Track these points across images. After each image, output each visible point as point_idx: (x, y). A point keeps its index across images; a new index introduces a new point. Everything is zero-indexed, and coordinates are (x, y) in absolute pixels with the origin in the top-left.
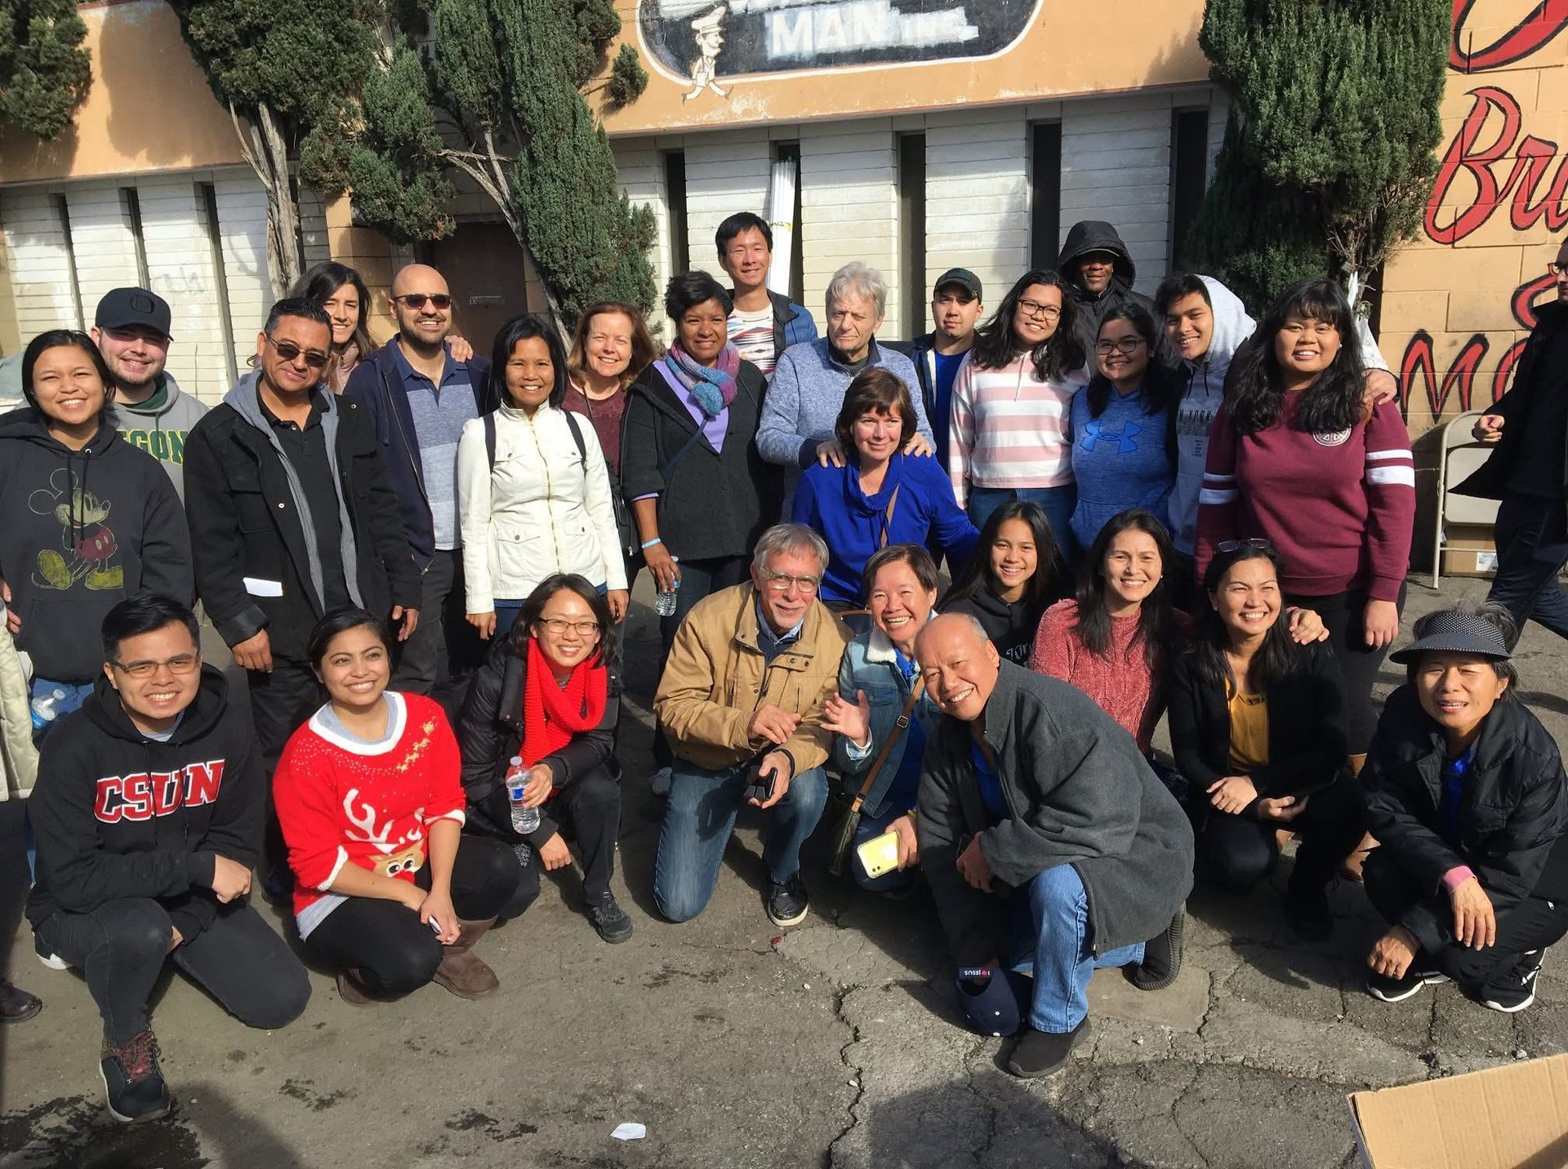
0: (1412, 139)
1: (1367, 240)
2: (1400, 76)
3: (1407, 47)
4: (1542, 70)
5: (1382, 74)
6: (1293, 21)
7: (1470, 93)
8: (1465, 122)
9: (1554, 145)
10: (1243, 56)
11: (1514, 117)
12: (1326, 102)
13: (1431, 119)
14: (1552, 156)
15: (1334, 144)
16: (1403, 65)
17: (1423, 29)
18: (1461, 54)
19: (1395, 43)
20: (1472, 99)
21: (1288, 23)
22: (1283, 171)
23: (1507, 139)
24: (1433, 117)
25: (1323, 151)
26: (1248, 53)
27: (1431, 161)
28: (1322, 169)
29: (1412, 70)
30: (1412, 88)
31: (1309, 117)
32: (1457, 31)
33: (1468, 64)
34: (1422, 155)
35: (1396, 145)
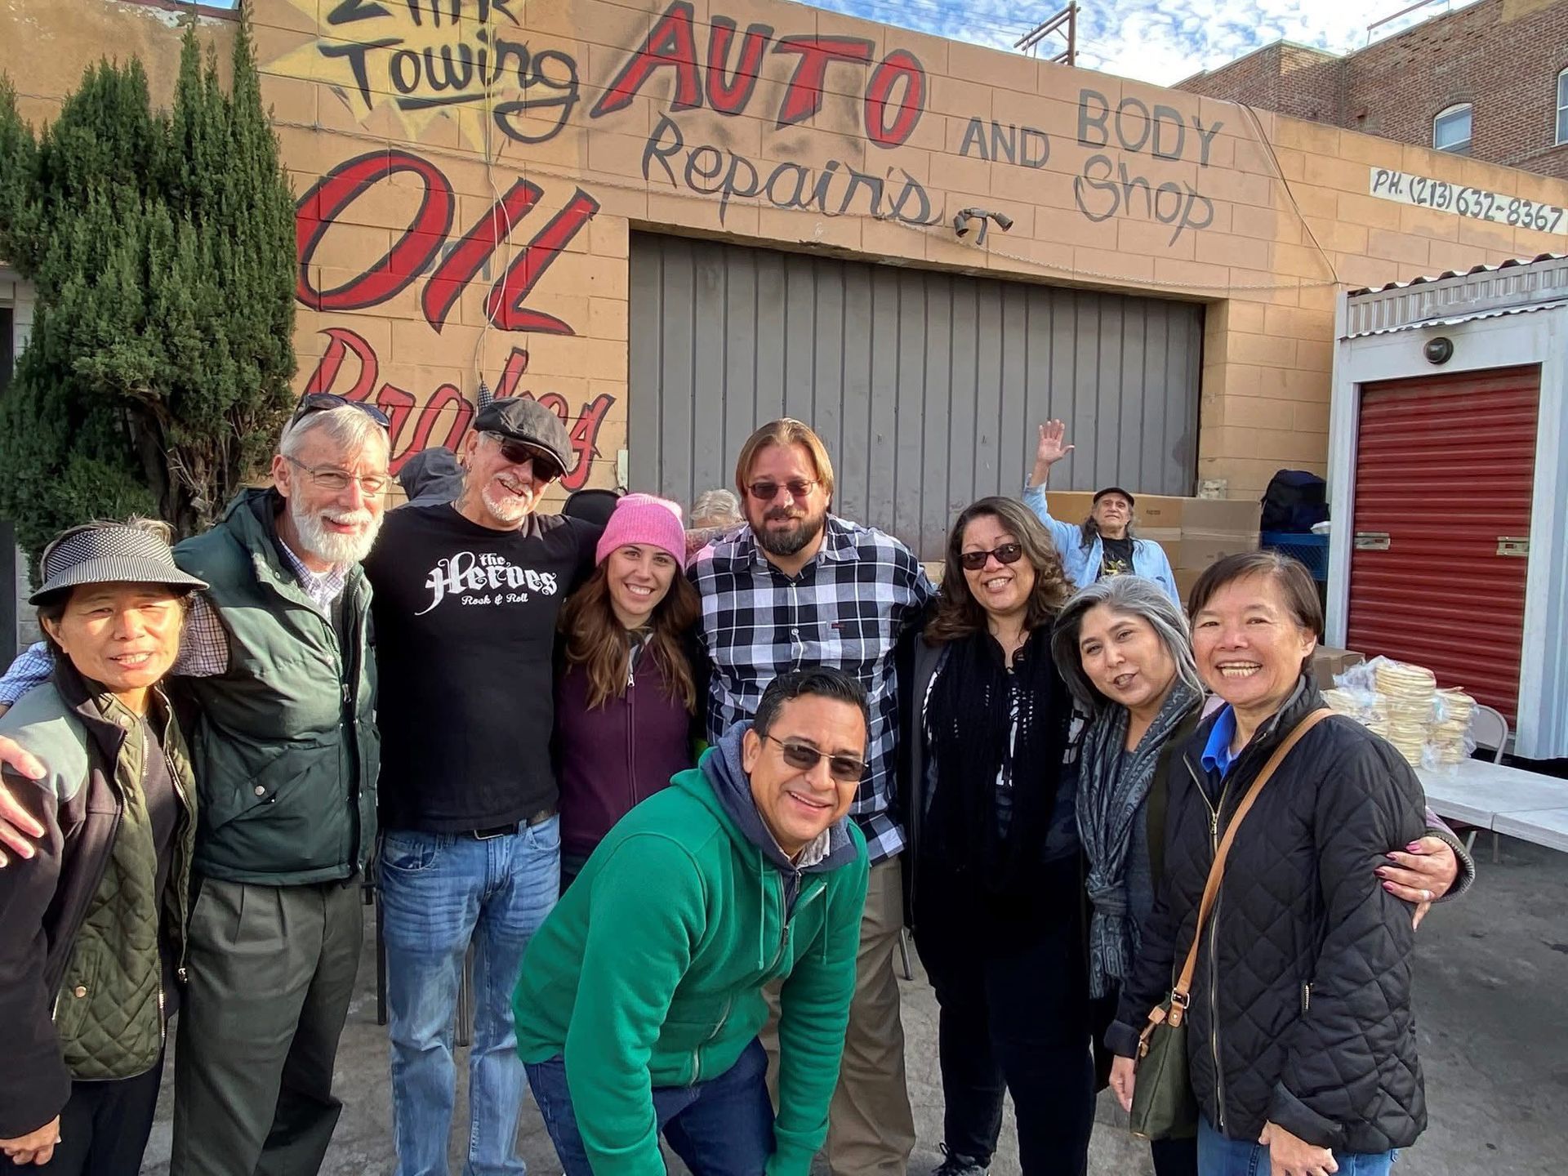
0: (263, 365)
1: (220, 476)
2: (244, 292)
3: (248, 261)
4: (394, 322)
5: (221, 284)
6: (103, 200)
7: (324, 331)
8: (322, 361)
9: (411, 396)
10: (38, 229)
11: (370, 364)
12: (150, 299)
13: (284, 347)
14: (411, 407)
15: (168, 350)
16: (245, 278)
17: (265, 247)
18: (311, 290)
19: (234, 253)
20: (327, 339)
21: (97, 201)
22: (101, 369)
23: (366, 385)
24: (285, 345)
25: (151, 354)
26: (44, 227)
27: (288, 391)
28: (152, 374)
29: (256, 288)
30: (258, 307)
31: (129, 311)
32: (305, 265)
33: (320, 302)
34: (277, 384)
35: (244, 365)
